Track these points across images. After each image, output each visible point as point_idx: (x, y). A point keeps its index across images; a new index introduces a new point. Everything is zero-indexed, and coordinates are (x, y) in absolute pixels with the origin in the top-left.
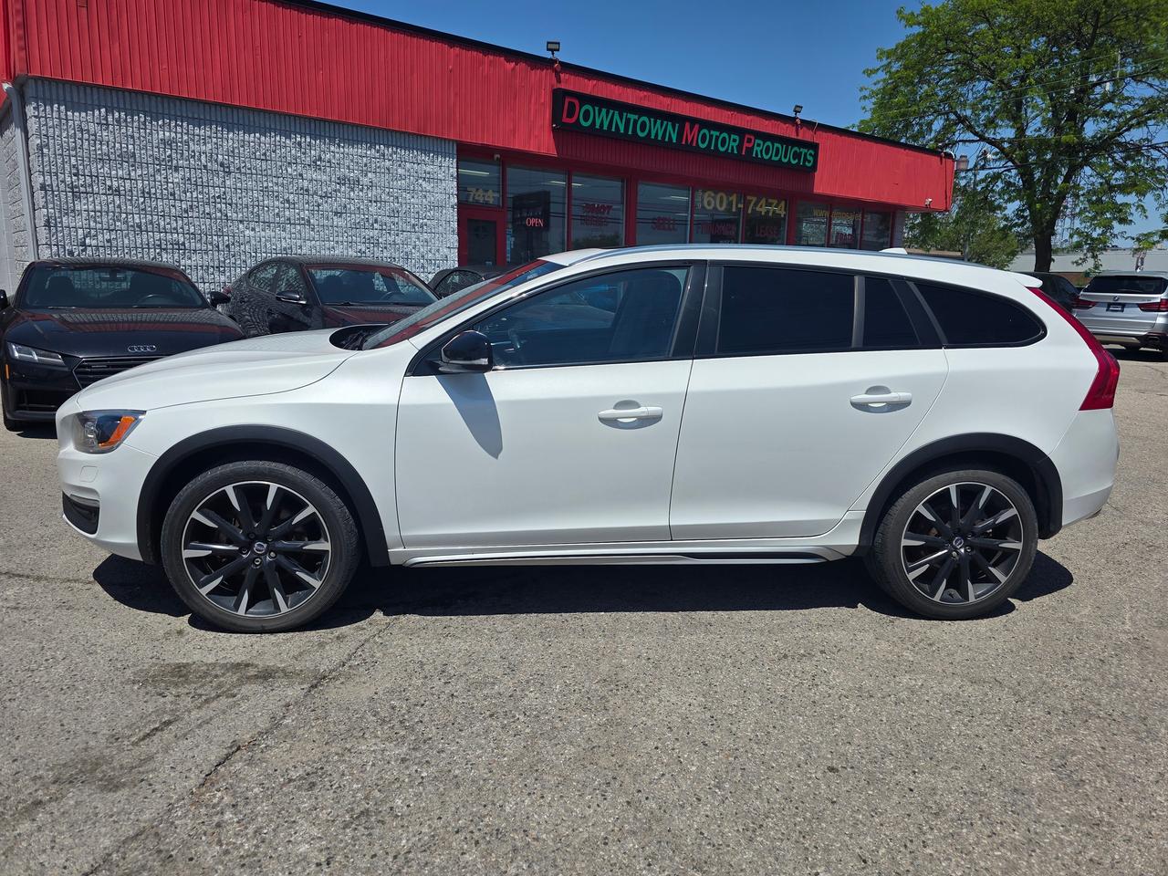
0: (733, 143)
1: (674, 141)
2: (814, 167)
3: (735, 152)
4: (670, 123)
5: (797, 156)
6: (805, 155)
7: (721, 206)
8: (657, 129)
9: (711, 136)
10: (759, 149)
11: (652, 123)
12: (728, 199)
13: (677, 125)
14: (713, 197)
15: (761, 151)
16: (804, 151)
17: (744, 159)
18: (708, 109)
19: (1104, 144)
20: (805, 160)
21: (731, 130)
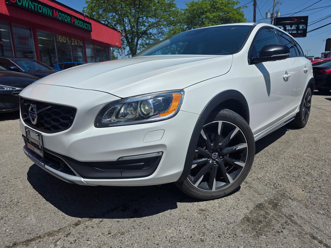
0: (68, 19)
1: (51, 15)
2: (91, 31)
3: (70, 22)
4: (49, 9)
5: (86, 26)
6: (88, 26)
7: (64, 41)
8: (45, 10)
9: (62, 16)
10: (76, 22)
11: (43, 7)
12: (66, 39)
13: (51, 10)
14: (61, 38)
15: (77, 23)
16: (88, 25)
17: (72, 25)
18: (59, 6)
19: (145, 33)
20: (89, 28)
21: (68, 15)
